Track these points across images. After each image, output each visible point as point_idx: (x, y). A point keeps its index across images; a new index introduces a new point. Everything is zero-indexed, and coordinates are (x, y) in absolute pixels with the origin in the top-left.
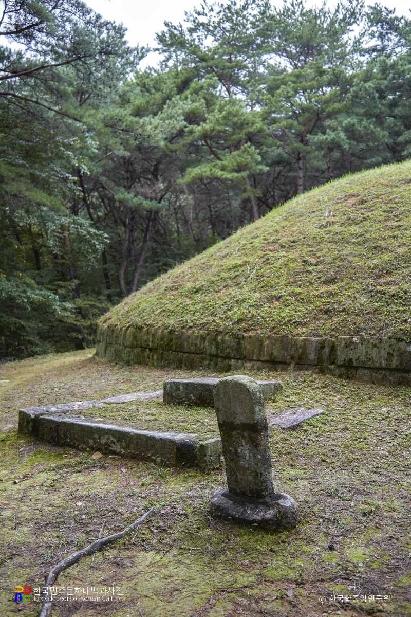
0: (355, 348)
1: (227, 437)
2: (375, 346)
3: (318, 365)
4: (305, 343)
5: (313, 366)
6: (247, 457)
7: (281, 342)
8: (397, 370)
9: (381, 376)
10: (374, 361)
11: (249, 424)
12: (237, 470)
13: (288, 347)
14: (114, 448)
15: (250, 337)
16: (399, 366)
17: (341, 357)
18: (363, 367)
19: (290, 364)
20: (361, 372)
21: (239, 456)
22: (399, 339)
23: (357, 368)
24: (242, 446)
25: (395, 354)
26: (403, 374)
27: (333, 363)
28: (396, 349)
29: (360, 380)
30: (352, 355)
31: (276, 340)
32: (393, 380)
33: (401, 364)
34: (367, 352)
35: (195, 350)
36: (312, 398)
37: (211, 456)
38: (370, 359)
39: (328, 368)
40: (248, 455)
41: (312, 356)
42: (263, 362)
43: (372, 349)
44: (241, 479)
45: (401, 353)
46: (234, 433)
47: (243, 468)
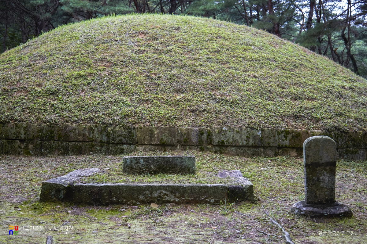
0: (225, 134)
1: (313, 171)
2: (238, 132)
3: (199, 146)
4: (188, 132)
5: (195, 146)
7: (169, 131)
8: (252, 146)
9: (243, 151)
10: (238, 142)
11: (331, 162)
12: (317, 190)
13: (175, 134)
14: (167, 198)
15: (141, 128)
16: (254, 144)
17: (216, 140)
18: (231, 146)
19: (176, 146)
20: (230, 149)
21: (320, 182)
22: (253, 128)
23: (227, 146)
24: (324, 175)
25: (251, 137)
26: (255, 149)
27: (211, 144)
28: (251, 134)
29: (229, 154)
30: (223, 138)
31: (165, 129)
32: (250, 153)
33: (255, 143)
34: (233, 136)
35: (84, 139)
38: (236, 141)
39: (206, 148)
40: (327, 180)
41: (195, 140)
42: (154, 145)
43: (237, 134)
44: (319, 195)
45: (254, 137)
46: (319, 168)
47: (322, 188)
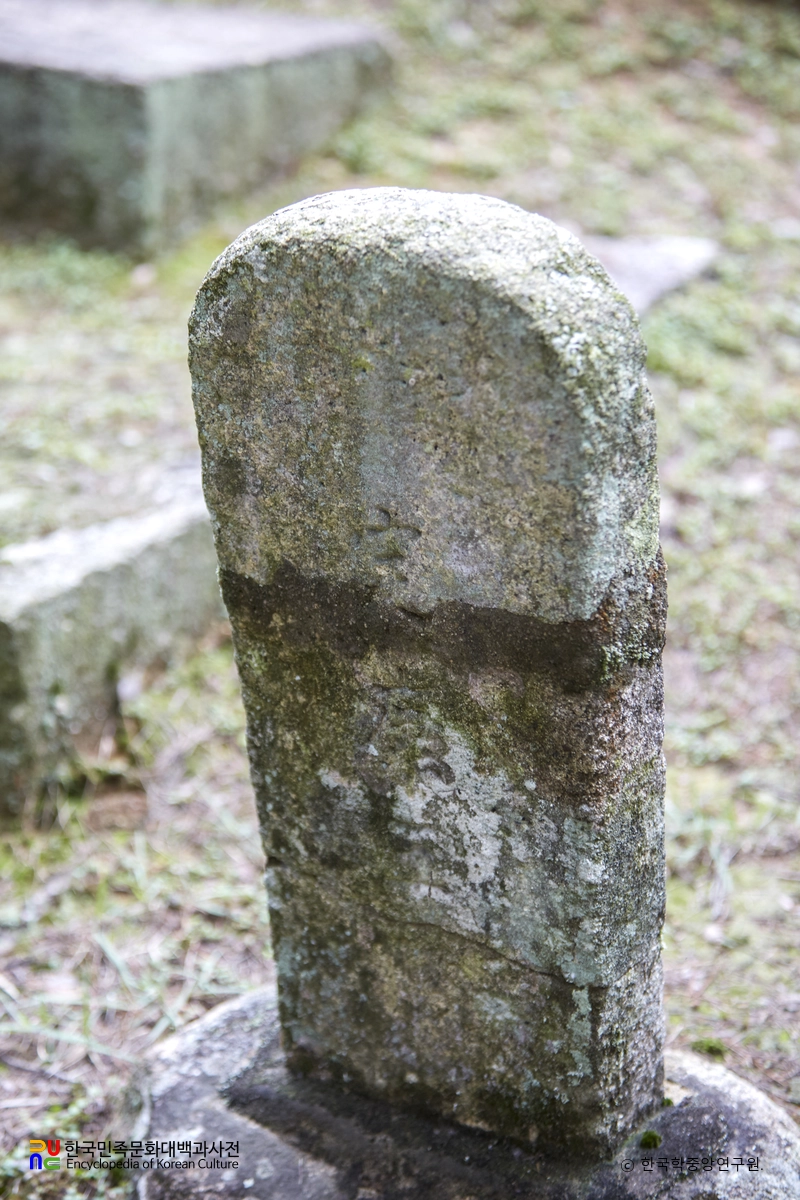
1: (306, 687)
6: (484, 862)
11: (525, 620)
12: (379, 937)
21: (402, 845)
24: (444, 772)
36: (602, 147)
37: (56, 690)
40: (490, 848)
44: (408, 1008)
46: (373, 668)
47: (437, 937)
